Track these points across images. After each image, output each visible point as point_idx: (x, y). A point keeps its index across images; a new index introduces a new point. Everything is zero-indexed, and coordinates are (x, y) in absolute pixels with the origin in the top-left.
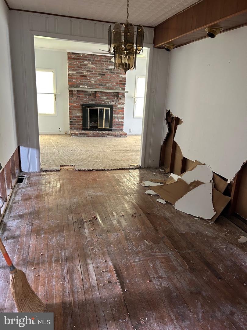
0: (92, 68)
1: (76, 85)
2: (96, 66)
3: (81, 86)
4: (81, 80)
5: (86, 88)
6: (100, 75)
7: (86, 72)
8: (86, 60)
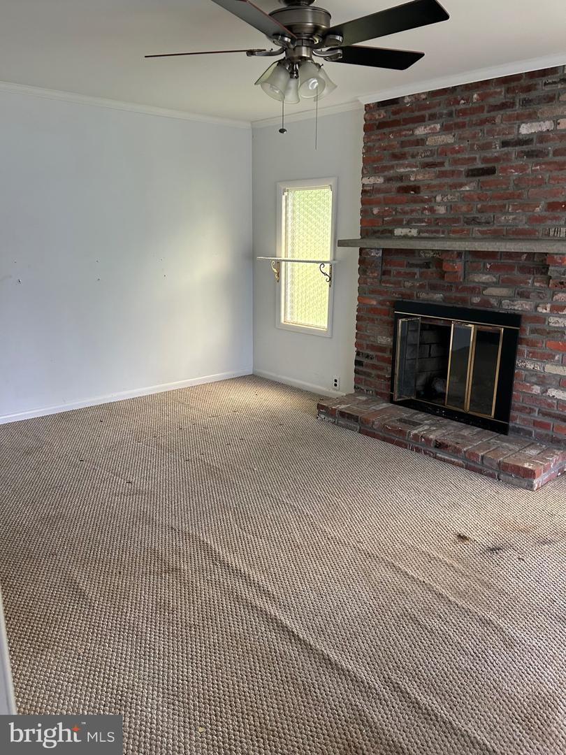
0: (444, 150)
1: (381, 229)
2: (461, 139)
3: (399, 232)
4: (399, 208)
5: (412, 238)
6: (474, 175)
7: (416, 174)
8: (420, 120)
